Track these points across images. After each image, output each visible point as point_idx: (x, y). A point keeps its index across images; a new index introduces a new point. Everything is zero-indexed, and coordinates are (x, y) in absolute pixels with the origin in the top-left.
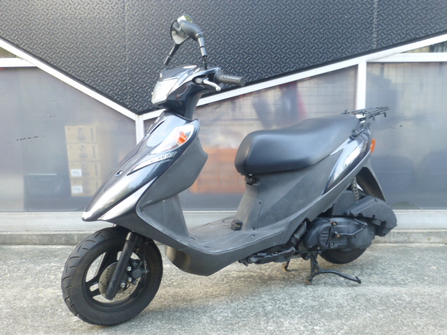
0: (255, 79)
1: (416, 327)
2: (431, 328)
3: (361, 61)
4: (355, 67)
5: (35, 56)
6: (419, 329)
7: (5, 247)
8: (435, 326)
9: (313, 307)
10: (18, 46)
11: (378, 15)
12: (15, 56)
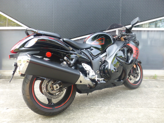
0: (88, 33)
1: (132, 97)
2: (136, 97)
3: (117, 30)
4: (115, 31)
5: (27, 26)
6: (132, 98)
7: (18, 79)
8: (137, 97)
9: (104, 93)
10: (23, 23)
11: (121, 17)
12: (22, 26)
